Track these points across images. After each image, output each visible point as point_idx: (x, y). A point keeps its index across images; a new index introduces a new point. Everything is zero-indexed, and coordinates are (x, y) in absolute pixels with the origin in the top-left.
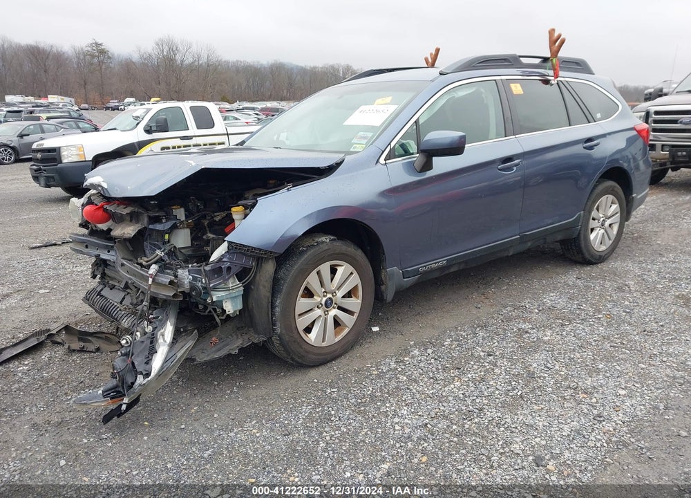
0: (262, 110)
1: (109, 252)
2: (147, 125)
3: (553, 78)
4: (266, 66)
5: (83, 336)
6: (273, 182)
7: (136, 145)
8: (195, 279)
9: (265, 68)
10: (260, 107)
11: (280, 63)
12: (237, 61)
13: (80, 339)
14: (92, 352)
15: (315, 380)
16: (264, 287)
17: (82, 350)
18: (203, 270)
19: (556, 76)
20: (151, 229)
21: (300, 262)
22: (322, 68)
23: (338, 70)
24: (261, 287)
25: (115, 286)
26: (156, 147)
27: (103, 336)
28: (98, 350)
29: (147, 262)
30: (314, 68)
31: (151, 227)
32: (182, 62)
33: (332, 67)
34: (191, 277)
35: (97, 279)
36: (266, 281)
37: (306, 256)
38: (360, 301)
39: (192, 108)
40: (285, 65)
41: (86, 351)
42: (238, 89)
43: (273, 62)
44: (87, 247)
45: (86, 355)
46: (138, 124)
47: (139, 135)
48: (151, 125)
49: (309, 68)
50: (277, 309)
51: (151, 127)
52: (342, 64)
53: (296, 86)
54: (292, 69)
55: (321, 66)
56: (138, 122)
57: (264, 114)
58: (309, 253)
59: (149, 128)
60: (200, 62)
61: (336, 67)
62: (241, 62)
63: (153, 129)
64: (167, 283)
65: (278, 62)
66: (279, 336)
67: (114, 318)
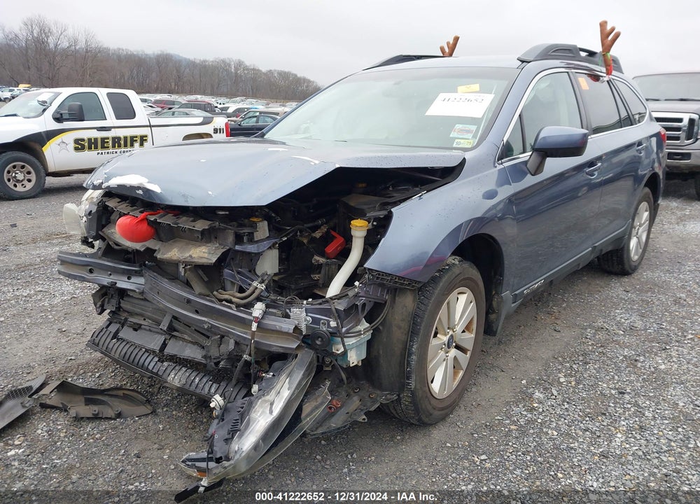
0: (156, 102)
1: (129, 278)
2: (56, 112)
3: (605, 75)
4: (152, 56)
5: (90, 396)
6: (364, 185)
7: (44, 135)
8: (315, 321)
9: (150, 58)
10: (153, 99)
11: (167, 55)
12: (119, 49)
13: (89, 402)
14: (111, 419)
15: (449, 445)
16: (400, 328)
17: (96, 418)
18: (334, 310)
19: (609, 73)
20: (238, 251)
21: (437, 292)
22: (213, 62)
23: (229, 65)
24: (395, 329)
25: (141, 325)
26: (69, 138)
27: (120, 393)
28: (119, 415)
29: (242, 299)
30: (205, 61)
31: (237, 247)
32: (56, 46)
33: (223, 61)
34: (309, 318)
35: (106, 315)
36: (403, 320)
37: (441, 284)
38: (473, 335)
39: (109, 95)
40: (172, 56)
41: (101, 418)
42: (121, 78)
43: (159, 53)
44: (91, 271)
45: (104, 425)
46: (44, 110)
47: (46, 123)
48: (62, 112)
49: (198, 62)
50: (414, 357)
51: (61, 114)
52: (234, 59)
53: (185, 79)
54: (180, 61)
55: (211, 60)
56: (44, 107)
57: (158, 107)
58: (444, 280)
59: (59, 116)
60: (77, 48)
61: (228, 61)
62: (123, 50)
63: (64, 117)
64: (291, 331)
65: (165, 53)
66: (413, 393)
67: (152, 372)
